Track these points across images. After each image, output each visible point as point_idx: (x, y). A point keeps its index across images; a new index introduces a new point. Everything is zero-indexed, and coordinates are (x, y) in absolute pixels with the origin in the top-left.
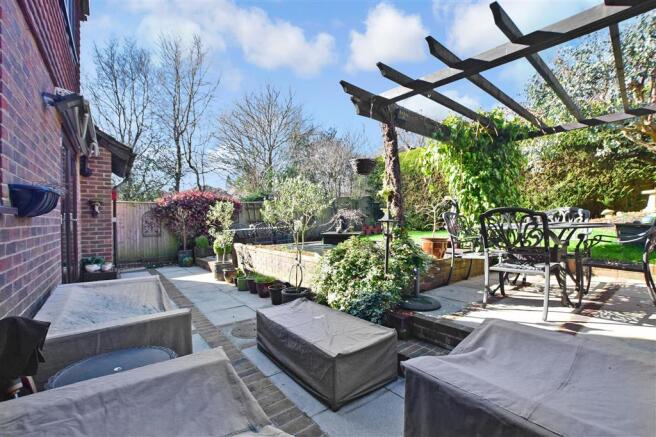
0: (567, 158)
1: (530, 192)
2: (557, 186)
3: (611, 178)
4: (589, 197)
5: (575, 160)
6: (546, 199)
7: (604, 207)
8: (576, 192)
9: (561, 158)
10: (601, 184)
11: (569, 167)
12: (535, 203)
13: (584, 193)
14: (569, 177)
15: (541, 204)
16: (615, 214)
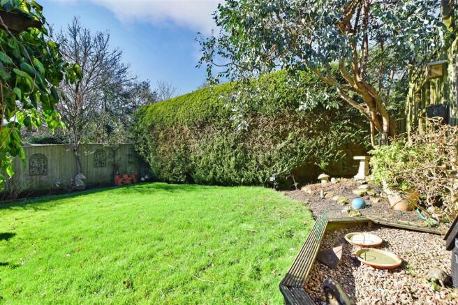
0: (288, 116)
1: (256, 151)
2: (279, 146)
3: (327, 140)
4: (307, 160)
5: (295, 119)
6: (269, 159)
7: (321, 171)
8: (296, 154)
9: (283, 116)
10: (318, 147)
11: (290, 126)
12: (261, 162)
13: (303, 155)
14: (290, 136)
15: (266, 163)
16: (329, 179)
